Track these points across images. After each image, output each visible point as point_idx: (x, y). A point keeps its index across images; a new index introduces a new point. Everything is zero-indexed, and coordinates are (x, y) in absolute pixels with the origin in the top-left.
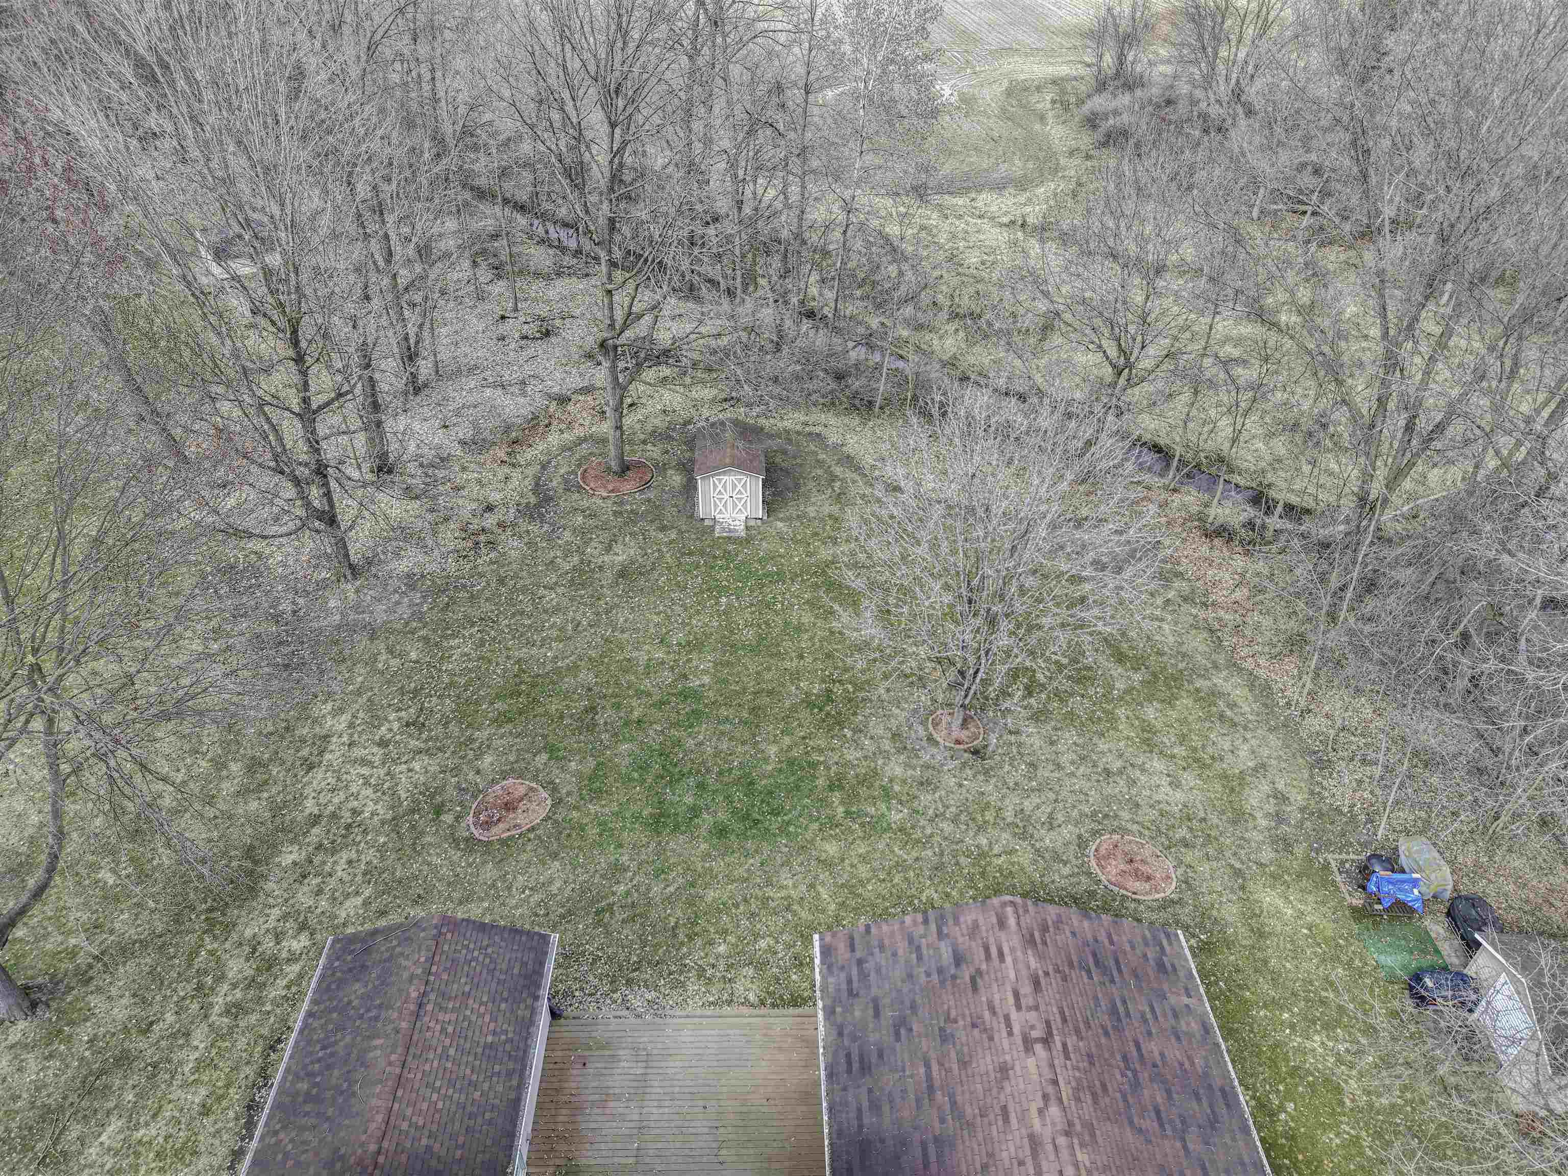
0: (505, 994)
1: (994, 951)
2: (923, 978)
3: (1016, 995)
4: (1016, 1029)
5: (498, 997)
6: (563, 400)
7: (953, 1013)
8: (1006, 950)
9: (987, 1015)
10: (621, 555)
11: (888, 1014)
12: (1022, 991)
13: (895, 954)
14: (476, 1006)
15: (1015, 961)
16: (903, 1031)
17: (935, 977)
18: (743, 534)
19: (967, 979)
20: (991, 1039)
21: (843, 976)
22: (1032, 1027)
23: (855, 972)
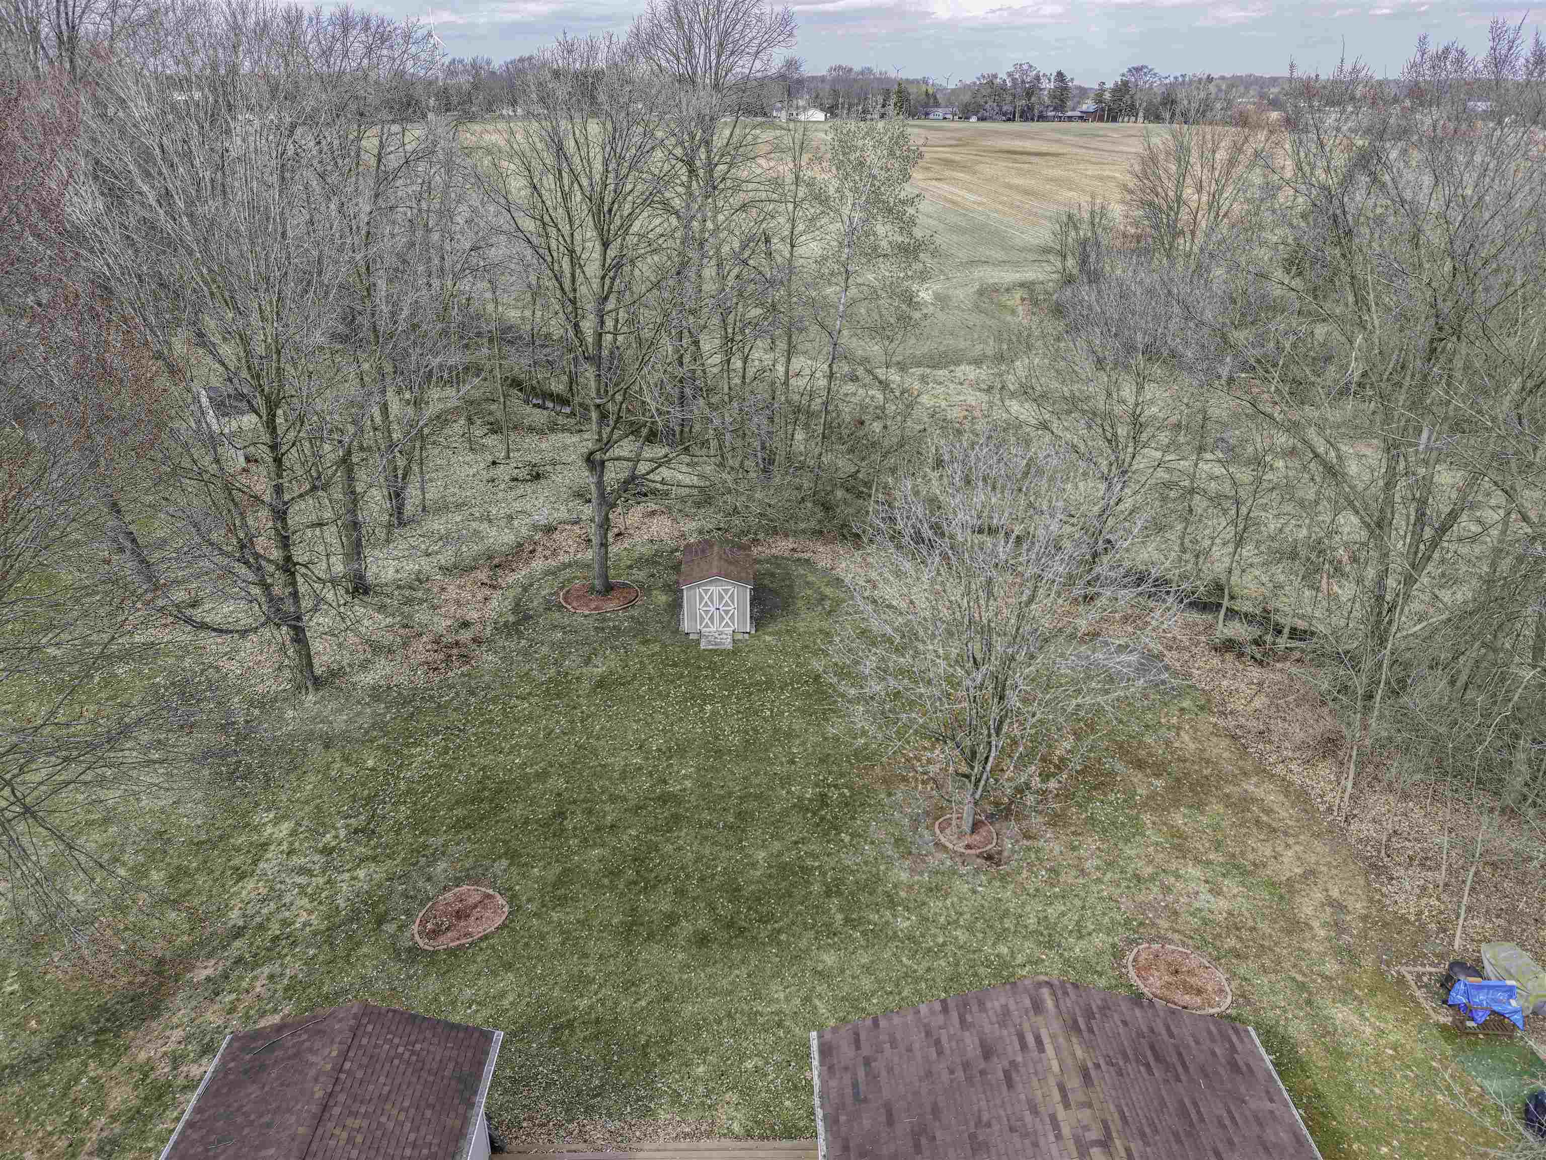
0: (432, 1099)
1: (1030, 1039)
2: (945, 1076)
3: (1062, 1088)
4: (1066, 1131)
5: (423, 1103)
6: (549, 530)
7: (985, 1117)
8: (1046, 1040)
9: (1028, 1117)
10: (599, 669)
11: (905, 1123)
12: (1069, 1086)
13: (909, 1050)
14: (395, 1112)
15: (1057, 1049)
16: (924, 1141)
17: (960, 1074)
18: (730, 647)
19: (1001, 1075)
20: (1035, 1145)
21: (847, 1079)
22: (1086, 1128)
23: (861, 1073)
